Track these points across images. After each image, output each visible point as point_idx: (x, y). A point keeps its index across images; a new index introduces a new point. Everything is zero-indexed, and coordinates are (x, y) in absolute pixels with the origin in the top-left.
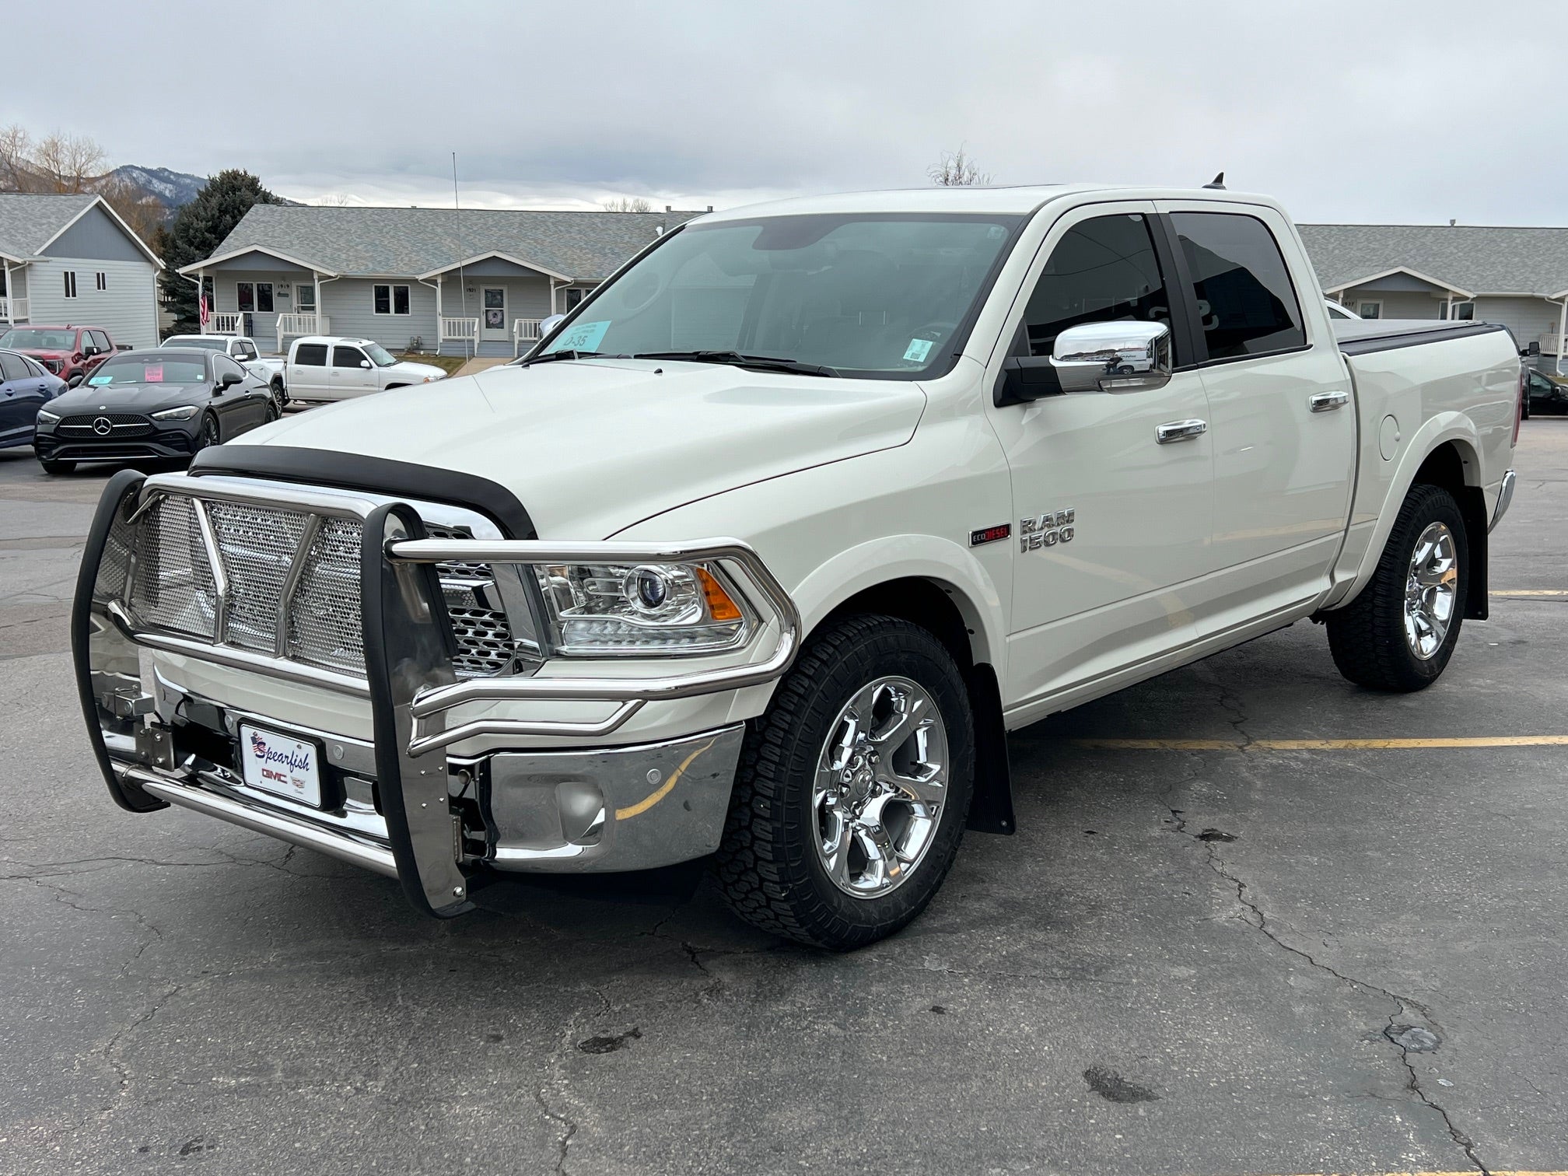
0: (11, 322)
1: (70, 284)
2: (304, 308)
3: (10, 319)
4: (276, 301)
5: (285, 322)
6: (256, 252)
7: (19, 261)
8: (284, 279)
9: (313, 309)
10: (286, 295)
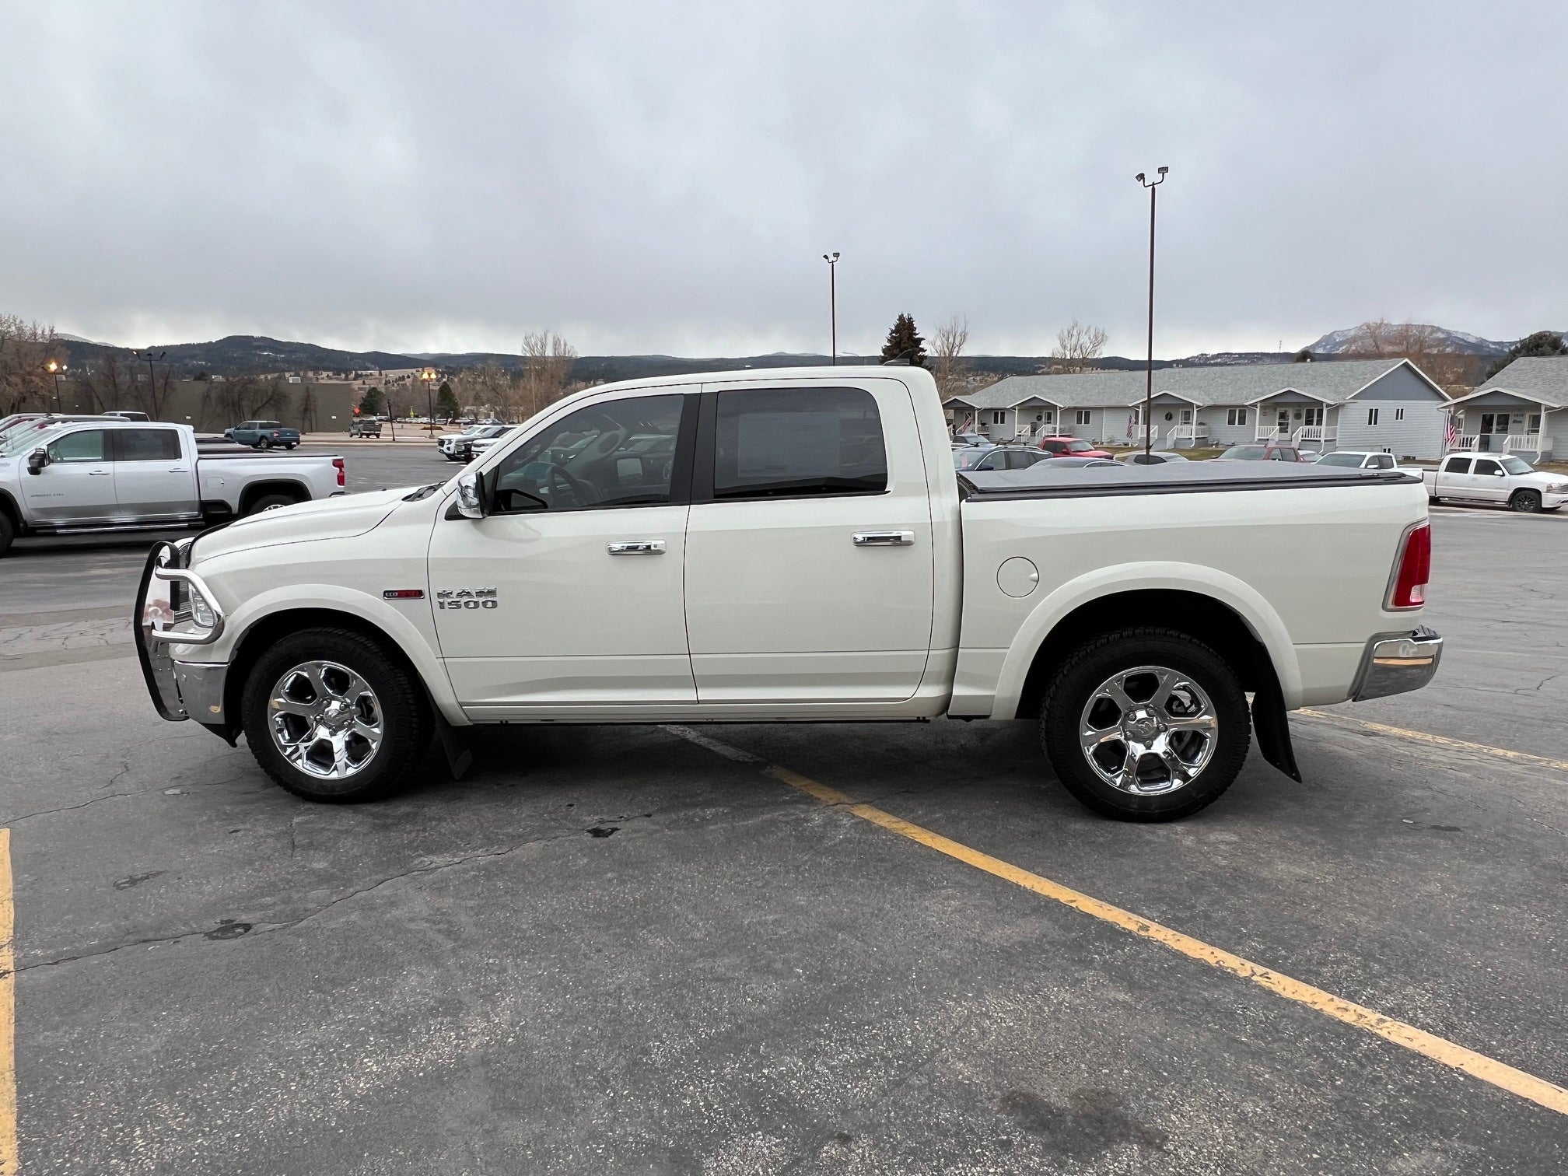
0: (1322, 441)
1: (1373, 417)
2: (1533, 431)
3: (1322, 439)
4: (1511, 425)
5: (1512, 442)
6: (1496, 392)
7: (1332, 403)
8: (1519, 410)
9: (1538, 431)
10: (1520, 422)
